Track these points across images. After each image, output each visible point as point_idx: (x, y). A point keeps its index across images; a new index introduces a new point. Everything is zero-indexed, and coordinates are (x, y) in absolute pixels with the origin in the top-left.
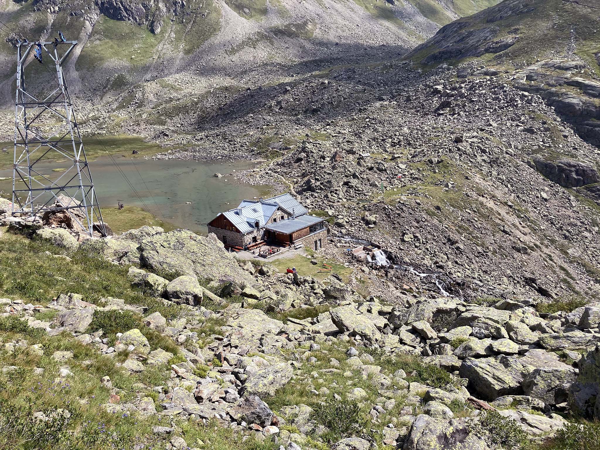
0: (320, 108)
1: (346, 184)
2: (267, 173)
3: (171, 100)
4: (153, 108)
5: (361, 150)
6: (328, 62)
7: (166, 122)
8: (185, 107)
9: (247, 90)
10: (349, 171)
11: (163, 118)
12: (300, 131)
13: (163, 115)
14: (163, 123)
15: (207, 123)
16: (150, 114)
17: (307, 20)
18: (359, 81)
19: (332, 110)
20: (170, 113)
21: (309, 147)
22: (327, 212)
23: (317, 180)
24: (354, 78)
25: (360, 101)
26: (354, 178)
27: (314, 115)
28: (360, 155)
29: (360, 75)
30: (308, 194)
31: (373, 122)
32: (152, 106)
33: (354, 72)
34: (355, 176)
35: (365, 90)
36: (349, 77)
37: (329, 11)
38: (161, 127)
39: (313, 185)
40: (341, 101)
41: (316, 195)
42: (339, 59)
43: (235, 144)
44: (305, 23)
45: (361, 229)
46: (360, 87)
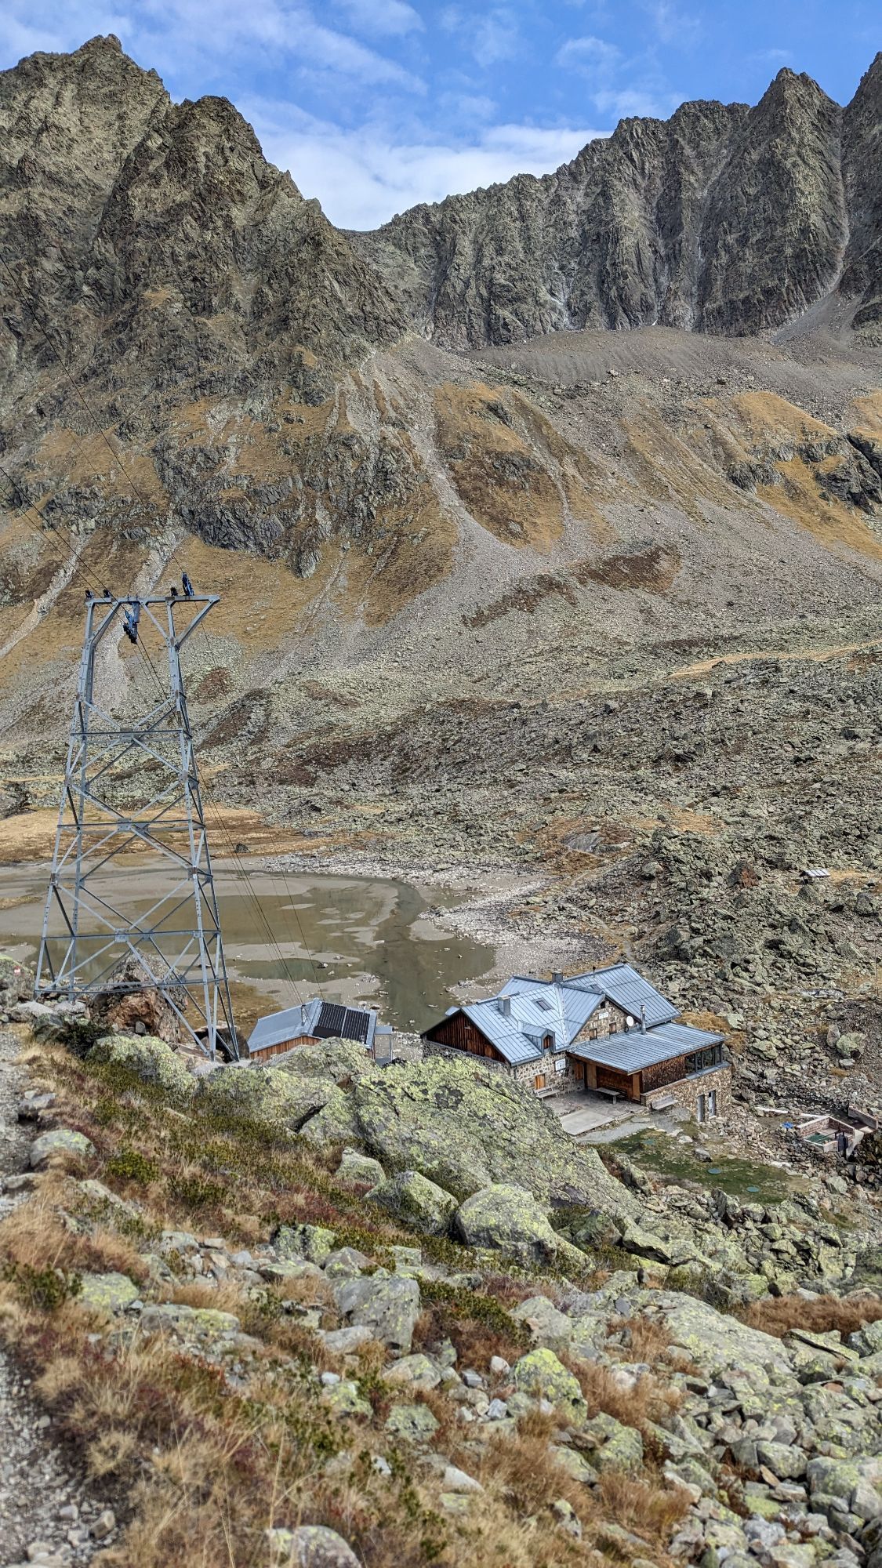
0: (694, 753)
1: (773, 945)
2: (562, 909)
3: (331, 727)
4: (288, 746)
5: (805, 860)
6: (708, 645)
7: (315, 779)
8: (364, 744)
9: (513, 707)
10: (780, 913)
11: (310, 768)
12: (644, 807)
13: (310, 761)
14: (310, 781)
15: (413, 782)
16: (281, 760)
17: (660, 548)
18: (792, 691)
19: (723, 758)
20: (327, 757)
21: (672, 848)
22: (725, 1019)
23: (696, 931)
24: (778, 684)
25: (796, 740)
26: (793, 931)
27: (677, 769)
28: (803, 874)
29: (793, 676)
30: (671, 968)
31: (831, 790)
32: (285, 741)
33: (778, 670)
34: (793, 926)
35: (808, 712)
36: (765, 682)
37: (710, 528)
38: (305, 791)
39: (684, 946)
40: (746, 738)
41: (694, 970)
42: (736, 638)
43: (481, 835)
44: (654, 557)
45: (818, 1070)
46: (795, 707)
